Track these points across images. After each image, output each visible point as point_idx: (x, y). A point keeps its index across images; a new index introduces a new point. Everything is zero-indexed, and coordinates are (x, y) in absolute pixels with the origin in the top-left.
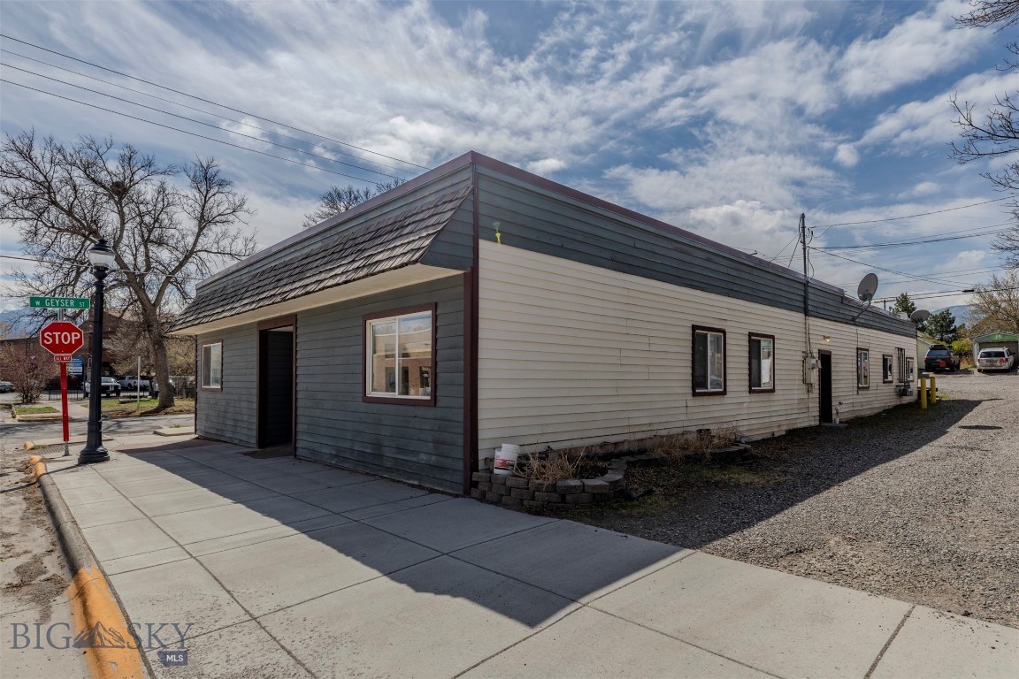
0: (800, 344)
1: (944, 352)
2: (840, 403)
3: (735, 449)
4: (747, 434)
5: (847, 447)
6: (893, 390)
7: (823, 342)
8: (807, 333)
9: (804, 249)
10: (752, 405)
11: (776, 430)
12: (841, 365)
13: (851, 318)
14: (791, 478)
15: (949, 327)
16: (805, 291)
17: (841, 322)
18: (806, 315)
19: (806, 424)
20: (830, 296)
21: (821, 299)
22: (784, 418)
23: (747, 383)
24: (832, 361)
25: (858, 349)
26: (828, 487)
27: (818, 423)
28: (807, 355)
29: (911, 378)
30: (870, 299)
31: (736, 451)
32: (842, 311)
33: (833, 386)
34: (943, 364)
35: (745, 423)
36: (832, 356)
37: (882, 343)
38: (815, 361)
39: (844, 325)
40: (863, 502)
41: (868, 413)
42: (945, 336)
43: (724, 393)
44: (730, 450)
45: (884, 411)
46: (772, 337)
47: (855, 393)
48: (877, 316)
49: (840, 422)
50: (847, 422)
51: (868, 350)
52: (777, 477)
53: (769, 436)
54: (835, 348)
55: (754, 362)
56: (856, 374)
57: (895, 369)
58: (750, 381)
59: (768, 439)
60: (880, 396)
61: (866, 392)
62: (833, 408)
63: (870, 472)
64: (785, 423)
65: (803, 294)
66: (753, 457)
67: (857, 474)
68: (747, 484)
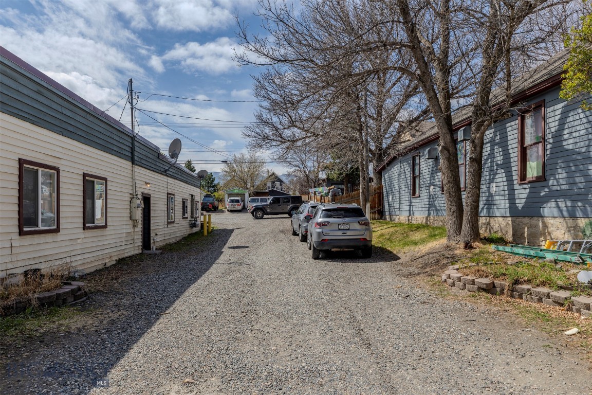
0: (127, 187)
1: (211, 199)
2: (156, 234)
3: (67, 289)
4: (80, 268)
5: (164, 270)
6: (188, 224)
7: (145, 187)
8: (133, 179)
9: (132, 109)
10: (85, 241)
11: (107, 261)
12: (157, 205)
13: (164, 170)
14: (125, 313)
15: (212, 183)
16: (132, 144)
17: (158, 172)
18: (133, 163)
19: (133, 253)
20: (151, 152)
21: (144, 153)
22: (115, 250)
23: (82, 220)
24: (152, 202)
25: (168, 194)
26: (158, 316)
27: (140, 251)
28: (133, 196)
29: (197, 216)
30: (177, 158)
31: (68, 292)
32: (158, 164)
33: (152, 222)
34: (211, 206)
35: (79, 257)
36: (152, 199)
37: (183, 190)
38: (139, 202)
39: (159, 175)
40: (189, 329)
41: (173, 241)
42: (210, 189)
43: (57, 230)
44: (61, 291)
45: (183, 238)
46: (106, 179)
47: (166, 226)
48: (179, 171)
49: (156, 249)
50: (160, 249)
51: (174, 195)
52: (111, 314)
53: (101, 267)
54: (153, 192)
55: (89, 202)
56: (166, 212)
57: (189, 210)
58: (84, 218)
59: (100, 270)
60: (181, 228)
61: (172, 225)
62: (152, 238)
63: (186, 294)
64: (115, 254)
65: (131, 146)
66: (85, 294)
67: (178, 297)
68: (79, 330)
